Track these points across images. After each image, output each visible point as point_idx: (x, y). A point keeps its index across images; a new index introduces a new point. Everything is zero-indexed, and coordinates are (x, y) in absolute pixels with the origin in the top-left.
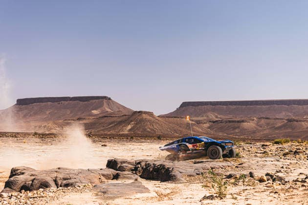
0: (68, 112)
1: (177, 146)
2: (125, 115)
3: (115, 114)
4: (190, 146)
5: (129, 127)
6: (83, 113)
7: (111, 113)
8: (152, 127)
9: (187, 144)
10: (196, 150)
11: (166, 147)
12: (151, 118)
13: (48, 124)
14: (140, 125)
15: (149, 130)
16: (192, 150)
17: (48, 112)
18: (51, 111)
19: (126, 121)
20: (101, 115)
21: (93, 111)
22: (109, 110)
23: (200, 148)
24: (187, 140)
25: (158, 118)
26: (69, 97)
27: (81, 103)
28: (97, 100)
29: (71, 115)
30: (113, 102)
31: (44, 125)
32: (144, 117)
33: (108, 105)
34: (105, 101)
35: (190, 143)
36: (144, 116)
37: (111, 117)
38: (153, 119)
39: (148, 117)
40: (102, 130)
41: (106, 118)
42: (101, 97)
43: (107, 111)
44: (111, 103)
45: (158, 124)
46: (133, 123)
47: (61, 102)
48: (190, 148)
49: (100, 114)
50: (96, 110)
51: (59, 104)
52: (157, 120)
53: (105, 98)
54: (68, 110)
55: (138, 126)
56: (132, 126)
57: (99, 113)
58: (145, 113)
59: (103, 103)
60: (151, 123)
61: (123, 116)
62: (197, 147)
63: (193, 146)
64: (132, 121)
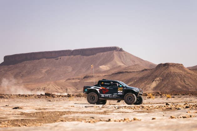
0: (70, 69)
2: (146, 70)
3: (131, 69)
5: (154, 84)
8: (183, 83)
12: (181, 71)
13: (49, 85)
14: (168, 81)
15: (179, 87)
17: (44, 71)
18: (48, 69)
19: (149, 76)
20: (113, 72)
21: (101, 67)
22: (122, 64)
25: (189, 71)
26: (69, 51)
27: (85, 57)
28: (105, 53)
29: (74, 72)
31: (43, 87)
32: (172, 71)
33: (120, 58)
34: (115, 53)
36: (172, 69)
37: (128, 72)
38: (183, 73)
39: (177, 71)
42: (110, 48)
43: (120, 66)
44: (124, 55)
45: (191, 78)
46: (158, 79)
47: (59, 58)
49: (111, 69)
50: (105, 65)
51: (57, 59)
52: (189, 73)
53: (115, 49)
54: (69, 67)
55: (165, 83)
56: (158, 82)
57: (108, 68)
58: (174, 65)
59: (114, 56)
60: (182, 78)
61: (143, 71)
64: (156, 77)
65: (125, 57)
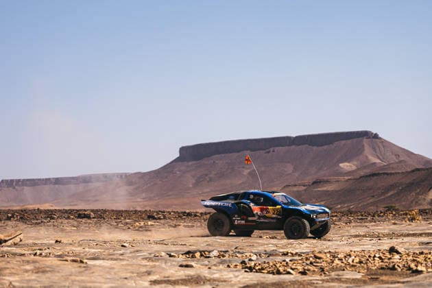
0: (290, 168)
1: (232, 204)
2: (418, 170)
3: (393, 168)
4: (256, 209)
6: (320, 169)
7: (383, 168)
9: (252, 205)
10: (265, 217)
11: (214, 203)
16: (260, 217)
17: (246, 172)
20: (362, 173)
21: (341, 165)
22: (378, 161)
23: (274, 216)
24: (252, 197)
26: (288, 138)
27: (315, 148)
28: (349, 142)
29: (297, 174)
30: (384, 142)
33: (374, 149)
34: (365, 141)
35: (256, 204)
37: (387, 174)
40: (372, 204)
41: (376, 177)
42: (358, 133)
43: (374, 164)
44: (380, 145)
47: (272, 149)
48: (255, 212)
49: (358, 169)
50: (349, 162)
51: (269, 152)
53: (366, 134)
54: (288, 165)
57: (354, 168)
59: (363, 146)
61: (413, 171)
62: (268, 212)
63: (262, 210)
65: (382, 148)
